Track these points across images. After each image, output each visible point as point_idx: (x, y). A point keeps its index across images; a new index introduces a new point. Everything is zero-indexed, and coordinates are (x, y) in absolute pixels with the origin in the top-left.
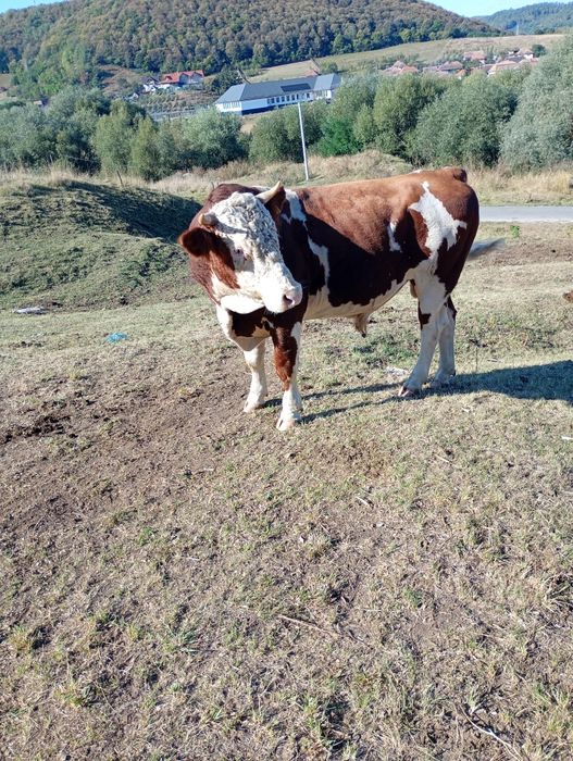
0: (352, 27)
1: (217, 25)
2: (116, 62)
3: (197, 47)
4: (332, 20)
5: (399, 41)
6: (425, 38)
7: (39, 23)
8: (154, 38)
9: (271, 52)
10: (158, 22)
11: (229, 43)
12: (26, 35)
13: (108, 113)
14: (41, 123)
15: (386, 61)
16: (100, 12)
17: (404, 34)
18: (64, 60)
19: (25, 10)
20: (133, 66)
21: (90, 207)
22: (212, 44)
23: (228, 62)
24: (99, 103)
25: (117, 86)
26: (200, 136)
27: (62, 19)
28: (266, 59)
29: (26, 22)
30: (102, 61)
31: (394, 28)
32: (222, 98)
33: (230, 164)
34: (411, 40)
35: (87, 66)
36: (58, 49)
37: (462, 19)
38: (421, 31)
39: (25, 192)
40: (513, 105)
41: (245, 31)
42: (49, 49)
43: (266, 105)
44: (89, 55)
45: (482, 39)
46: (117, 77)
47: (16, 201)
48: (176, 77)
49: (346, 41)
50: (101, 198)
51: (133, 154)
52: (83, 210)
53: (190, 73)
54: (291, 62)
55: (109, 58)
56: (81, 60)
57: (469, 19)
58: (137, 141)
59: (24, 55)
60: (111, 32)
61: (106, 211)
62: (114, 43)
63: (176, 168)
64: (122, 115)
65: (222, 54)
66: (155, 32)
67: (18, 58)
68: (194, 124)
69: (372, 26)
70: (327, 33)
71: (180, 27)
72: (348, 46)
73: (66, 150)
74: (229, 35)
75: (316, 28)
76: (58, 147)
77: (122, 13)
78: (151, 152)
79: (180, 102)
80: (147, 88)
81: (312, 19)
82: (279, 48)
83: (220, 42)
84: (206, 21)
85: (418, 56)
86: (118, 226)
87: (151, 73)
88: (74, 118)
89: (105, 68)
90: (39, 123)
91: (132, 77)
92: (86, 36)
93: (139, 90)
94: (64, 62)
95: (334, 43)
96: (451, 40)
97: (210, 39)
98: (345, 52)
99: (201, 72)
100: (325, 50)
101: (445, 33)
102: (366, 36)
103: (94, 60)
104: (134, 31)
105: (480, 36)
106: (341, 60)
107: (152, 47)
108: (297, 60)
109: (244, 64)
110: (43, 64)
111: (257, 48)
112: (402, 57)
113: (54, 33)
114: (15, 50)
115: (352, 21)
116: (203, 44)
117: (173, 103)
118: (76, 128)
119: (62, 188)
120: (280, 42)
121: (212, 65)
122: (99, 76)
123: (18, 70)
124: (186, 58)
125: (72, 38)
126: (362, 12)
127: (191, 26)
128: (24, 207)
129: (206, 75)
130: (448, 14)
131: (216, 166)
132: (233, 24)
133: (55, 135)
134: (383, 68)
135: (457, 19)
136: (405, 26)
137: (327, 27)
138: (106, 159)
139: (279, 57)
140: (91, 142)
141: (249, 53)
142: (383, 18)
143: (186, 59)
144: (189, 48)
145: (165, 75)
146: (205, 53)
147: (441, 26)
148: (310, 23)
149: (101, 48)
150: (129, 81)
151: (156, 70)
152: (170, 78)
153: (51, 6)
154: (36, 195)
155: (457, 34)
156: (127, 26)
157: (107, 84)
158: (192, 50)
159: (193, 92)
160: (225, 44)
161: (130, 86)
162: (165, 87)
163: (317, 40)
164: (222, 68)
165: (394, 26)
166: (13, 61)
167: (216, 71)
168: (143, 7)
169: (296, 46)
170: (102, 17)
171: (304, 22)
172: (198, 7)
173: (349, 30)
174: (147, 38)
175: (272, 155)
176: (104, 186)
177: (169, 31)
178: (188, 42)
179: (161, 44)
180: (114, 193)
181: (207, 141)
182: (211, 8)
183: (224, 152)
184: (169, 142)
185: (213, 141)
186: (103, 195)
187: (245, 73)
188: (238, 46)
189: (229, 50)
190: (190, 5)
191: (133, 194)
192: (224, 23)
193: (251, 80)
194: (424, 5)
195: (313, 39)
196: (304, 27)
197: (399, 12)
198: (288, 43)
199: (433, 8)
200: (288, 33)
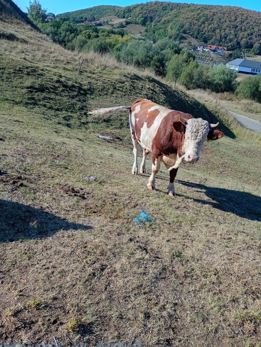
1: (241, 30)
2: (190, 34)
3: (229, 37)
7: (166, 9)
8: (211, 28)
10: (215, 22)
11: (243, 39)
12: (158, 13)
13: (179, 54)
14: (149, 50)
16: (192, 11)
18: (169, 27)
19: (162, 3)
20: (196, 38)
21: (156, 93)
22: (236, 38)
23: (240, 48)
25: (186, 44)
27: (176, 10)
28: (258, 51)
29: (161, 8)
30: (185, 32)
32: (230, 62)
33: (225, 93)
35: (178, 32)
36: (169, 22)
39: (130, 76)
41: (254, 37)
42: (165, 21)
43: (250, 72)
44: (180, 28)
46: (188, 40)
47: (124, 79)
48: (214, 47)
50: (163, 90)
51: (182, 74)
52: (152, 93)
53: (220, 48)
55: (188, 32)
56: (176, 29)
58: (187, 70)
59: (154, 21)
60: (194, 20)
62: (193, 26)
63: (199, 87)
64: (185, 56)
65: (238, 43)
66: (212, 26)
67: (151, 21)
68: (216, 70)
71: (224, 26)
73: (155, 64)
74: (245, 36)
76: (152, 62)
77: (202, 14)
78: (190, 76)
79: (211, 59)
80: (199, 49)
83: (240, 38)
84: (237, 27)
87: (203, 43)
88: (164, 52)
89: (184, 35)
90: (149, 49)
91: (194, 42)
92: (183, 20)
93: (195, 48)
94: (169, 29)
97: (236, 35)
99: (226, 48)
103: (181, 31)
104: (204, 23)
107: (208, 32)
109: (247, 51)
110: (160, 27)
111: (256, 45)
113: (170, 15)
114: (151, 18)
116: (231, 37)
117: (208, 58)
118: (163, 56)
119: (147, 80)
121: (232, 47)
122: (181, 38)
123: (149, 26)
125: (177, 19)
127: (230, 27)
128: (126, 83)
129: (227, 50)
131: (217, 92)
132: (249, 32)
133: (153, 57)
138: (170, 73)
140: (167, 64)
141: (251, 46)
143: (221, 41)
144: (224, 37)
145: (209, 45)
146: (231, 40)
149: (187, 26)
150: (193, 44)
151: (206, 42)
152: (211, 47)
153: (173, 4)
154: (134, 79)
156: (201, 20)
157: (183, 42)
158: (226, 38)
159: (219, 56)
160: (242, 39)
161: (192, 46)
162: (207, 50)
164: (236, 49)
166: (149, 22)
167: (232, 50)
168: (212, 14)
170: (192, 13)
172: (236, 20)
174: (208, 27)
175: (247, 95)
176: (167, 85)
177: (219, 27)
178: (225, 34)
179: (213, 31)
180: (170, 90)
181: (217, 79)
182: (242, 22)
183: (223, 87)
184: (201, 74)
185: (221, 80)
186: (164, 89)
187: (246, 54)
188: (248, 42)
189: (243, 42)
190: (233, 18)
191: (178, 93)
192: (245, 30)
193: (247, 58)
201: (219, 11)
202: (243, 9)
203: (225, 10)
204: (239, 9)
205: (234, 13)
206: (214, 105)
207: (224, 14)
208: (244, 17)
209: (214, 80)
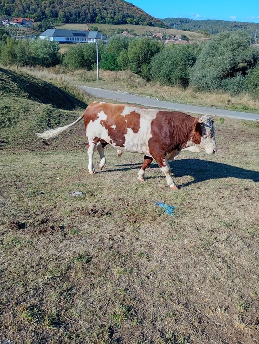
0: (105, 12)
3: (31, 7)
4: (97, 7)
5: (125, 22)
6: (137, 24)
9: (67, 16)
11: (47, 9)
15: (120, 30)
17: (128, 20)
22: (39, 8)
23: (46, 17)
28: (65, 19)
31: (124, 16)
32: (43, 34)
34: (131, 23)
37: (153, 18)
38: (136, 20)
40: (194, 60)
41: (55, 4)
43: (65, 41)
45: (161, 28)
48: (20, 20)
49: (102, 18)
53: (27, 19)
54: (77, 23)
57: (156, 19)
58: (6, 48)
61: (15, 85)
65: (43, 13)
68: (36, 44)
69: (115, 14)
70: (94, 13)
72: (103, 20)
74: (47, 5)
75: (89, 9)
79: (21, 32)
80: (4, 23)
81: (87, 5)
82: (71, 15)
83: (43, 7)
85: (134, 31)
86: (23, 94)
87: (7, 16)
95: (97, 18)
96: (148, 26)
97: (38, 5)
98: (102, 23)
99: (33, 20)
100: (93, 20)
101: (146, 23)
102: (111, 18)
105: (160, 27)
106: (100, 26)
107: (8, 3)
108: (79, 23)
109: (54, 20)
111: (61, 13)
112: (127, 30)
115: (105, 9)
116: (34, 7)
117: (18, 32)
120: (72, 13)
121: (38, 17)
124: (26, 10)
126: (110, 6)
129: (35, 22)
130: (147, 15)
134: (118, 33)
135: (151, 18)
136: (129, 16)
137: (94, 10)
139: (71, 19)
141: (56, 15)
142: (119, 11)
144: (27, 7)
145: (14, 18)
146: (35, 11)
147: (144, 19)
148: (86, 7)
151: (10, 15)
152: (17, 20)
155: (151, 24)
158: (29, 9)
159: (29, 28)
160: (45, 9)
162: (14, 24)
163: (89, 15)
164: (44, 20)
165: (124, 15)
167: (40, 21)
169: (79, 16)
171: (83, 6)
173: (104, 13)
175: (76, 65)
176: (10, 71)
178: (27, 4)
179: (13, 2)
180: (16, 75)
181: (42, 53)
183: (50, 60)
184: (23, 50)
185: (45, 53)
186: (10, 75)
187: (54, 24)
188: (52, 11)
189: (47, 11)
191: (25, 77)
193: (57, 28)
194: (137, 9)
195: (87, 14)
196: (84, 8)
197: (126, 10)
198: (76, 14)
199: (141, 11)
200: (76, 9)
206: (60, 82)
209: (39, 55)
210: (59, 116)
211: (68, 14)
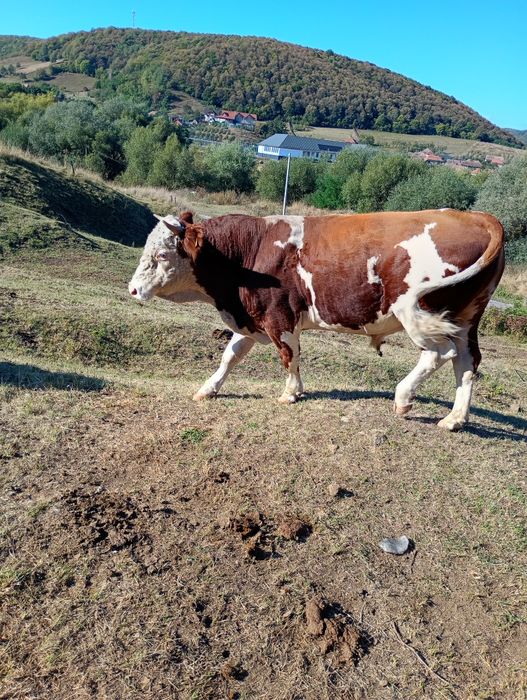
0: (395, 110)
1: (280, 81)
2: (187, 90)
3: (259, 95)
4: (380, 101)
5: (433, 132)
6: (456, 135)
7: (132, 43)
8: (224, 79)
9: (321, 114)
10: (231, 66)
11: (286, 99)
12: (118, 50)
13: (145, 126)
14: (87, 120)
15: (417, 146)
16: (185, 46)
17: (439, 127)
18: (143, 78)
19: (123, 30)
20: (200, 98)
22: (272, 96)
23: (282, 114)
24: (142, 116)
25: (182, 111)
26: (217, 163)
27: (152, 44)
28: (315, 119)
29: (122, 40)
30: (175, 87)
31: (432, 120)
32: (265, 141)
34: (444, 133)
35: (162, 88)
36: (141, 67)
37: (494, 127)
38: (454, 128)
41: (303, 92)
42: (134, 66)
44: (166, 79)
45: (505, 148)
46: (184, 103)
48: (233, 115)
49: (388, 121)
51: (155, 165)
53: (245, 115)
54: (336, 127)
55: (182, 86)
56: (158, 81)
57: (499, 129)
58: (161, 155)
59: (111, 66)
60: (190, 64)
62: (189, 75)
65: (278, 106)
66: (226, 73)
67: (106, 66)
69: (413, 114)
70: (372, 111)
71: (248, 75)
72: (388, 126)
73: (101, 147)
74: (288, 92)
75: (364, 104)
77: (204, 51)
78: (171, 166)
79: (230, 136)
80: (206, 118)
81: (363, 96)
82: (328, 113)
83: (279, 96)
84: (272, 75)
85: (446, 148)
86: (35, 204)
87: (213, 107)
88: (117, 123)
89: (176, 93)
91: (197, 106)
92: (168, 63)
93: (200, 118)
94: (143, 80)
95: (377, 121)
96: (478, 142)
97: (271, 91)
98: (384, 130)
99: (255, 116)
100: (368, 124)
101: (474, 135)
102: (406, 121)
103: (169, 84)
104: (209, 69)
105: (505, 145)
106: (378, 136)
107: (221, 85)
108: (341, 127)
109: (295, 119)
110: (125, 77)
111: (310, 108)
112: (432, 146)
113: (141, 54)
114: (105, 60)
115: (397, 105)
116: (264, 94)
117: (224, 136)
118: (115, 131)
120: (330, 108)
121: (268, 113)
122: (169, 98)
123: (103, 77)
124: (247, 101)
125: (156, 61)
126: (408, 100)
127: (259, 76)
129: (259, 120)
130: (482, 120)
132: (294, 84)
134: (413, 151)
135: (488, 125)
136: (441, 121)
137: (374, 105)
138: (132, 164)
139: (326, 120)
140: (125, 146)
141: (301, 111)
142: (424, 109)
143: (247, 103)
144: (252, 94)
145: (223, 111)
146: (264, 101)
147: (473, 129)
148: (360, 99)
149: (177, 75)
150: (194, 109)
151: (219, 106)
152: (227, 115)
153: (146, 32)
155: (485, 138)
156: (204, 63)
157: (174, 107)
158: (254, 97)
159: (244, 131)
160: (283, 98)
161: (193, 113)
162: (221, 121)
163: (362, 114)
164: (273, 118)
165: (432, 118)
166: (101, 69)
167: (269, 119)
168: (222, 51)
169: (343, 115)
170: (185, 51)
171: (355, 96)
172: (269, 62)
173: (392, 112)
174: (218, 77)
177: (239, 76)
178: (252, 89)
179: (229, 85)
182: (280, 66)
184: (188, 162)
185: (227, 170)
187: (294, 126)
188: (294, 103)
189: (286, 104)
190: (262, 59)
192: (288, 81)
193: (298, 133)
194: (463, 107)
195: (359, 112)
196: (355, 101)
197: (439, 108)
198: (338, 110)
199: (470, 112)
200: (339, 103)
201: (234, 45)
202: (279, 42)
203: (245, 44)
204: (270, 42)
205: (263, 49)
207: (245, 51)
208: (281, 57)
210: (56, 239)
211: (322, 111)
